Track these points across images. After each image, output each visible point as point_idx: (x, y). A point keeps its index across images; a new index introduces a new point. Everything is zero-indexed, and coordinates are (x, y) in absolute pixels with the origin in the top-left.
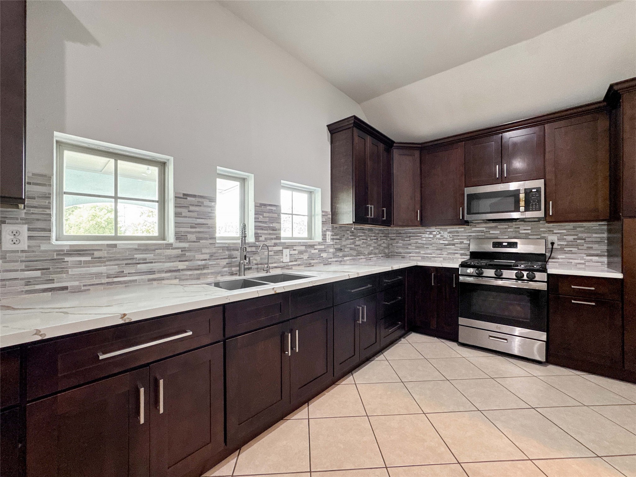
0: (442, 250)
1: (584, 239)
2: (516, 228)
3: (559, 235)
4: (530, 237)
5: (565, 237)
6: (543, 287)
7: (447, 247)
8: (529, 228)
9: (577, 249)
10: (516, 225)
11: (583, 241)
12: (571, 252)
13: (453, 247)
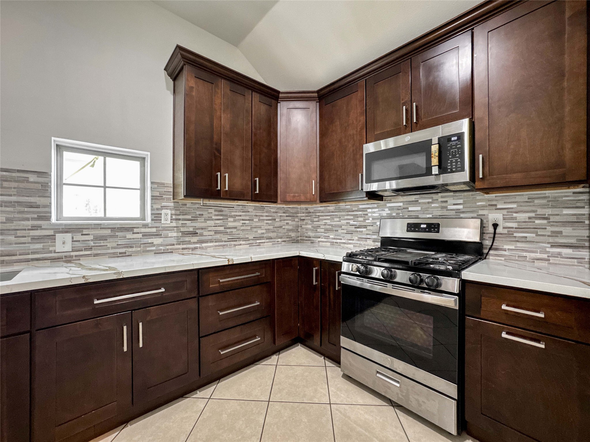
0: (352, 234)
1: (548, 218)
2: (442, 202)
3: (505, 212)
4: (462, 215)
5: (515, 215)
7: (358, 230)
8: (461, 201)
9: (534, 235)
10: (442, 197)
13: (365, 229)
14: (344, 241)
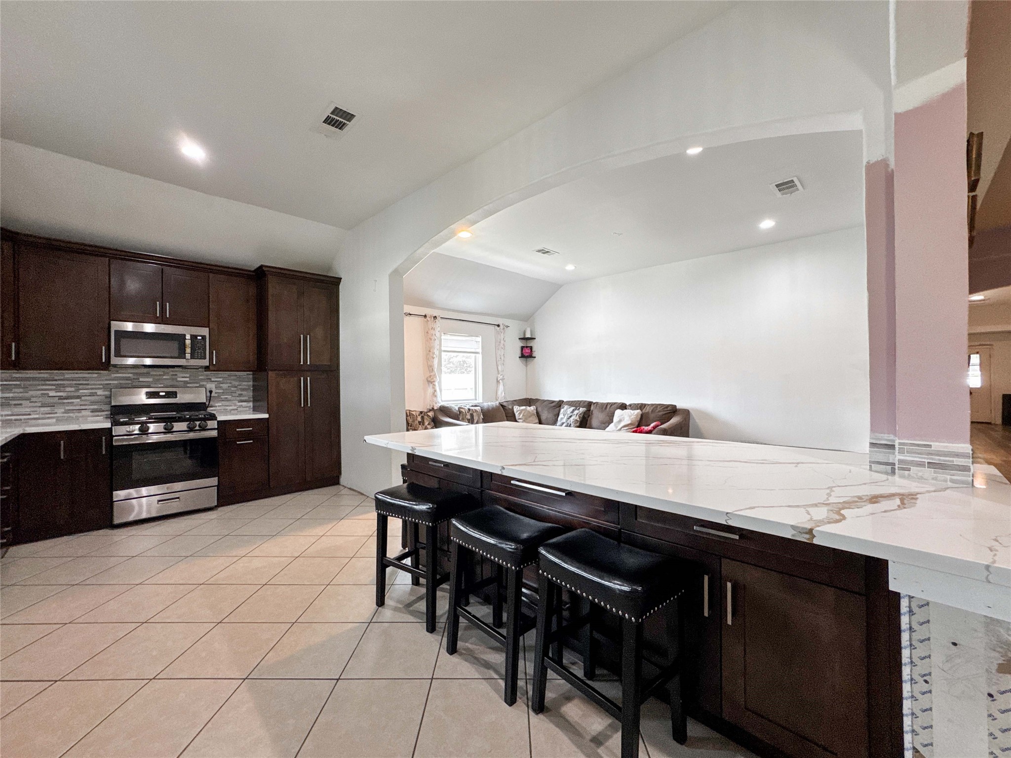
1: (236, 387)
2: (173, 375)
3: (216, 383)
4: (188, 385)
5: (221, 385)
6: (214, 433)
7: (65, 401)
8: (188, 376)
9: (231, 396)
10: (172, 371)
11: (236, 389)
12: (226, 400)
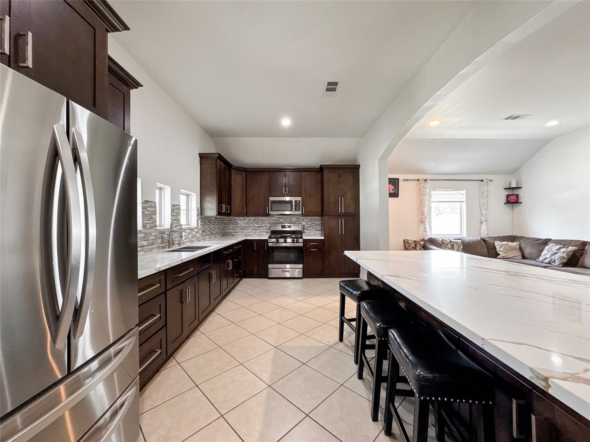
0: (256, 230)
1: (314, 224)
2: (290, 218)
3: (306, 222)
4: (296, 223)
5: (308, 223)
6: (301, 245)
7: (259, 228)
8: (296, 218)
9: (312, 228)
10: (290, 217)
11: (313, 225)
12: (310, 230)
13: (262, 228)
14: (252, 233)
